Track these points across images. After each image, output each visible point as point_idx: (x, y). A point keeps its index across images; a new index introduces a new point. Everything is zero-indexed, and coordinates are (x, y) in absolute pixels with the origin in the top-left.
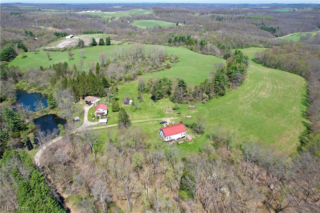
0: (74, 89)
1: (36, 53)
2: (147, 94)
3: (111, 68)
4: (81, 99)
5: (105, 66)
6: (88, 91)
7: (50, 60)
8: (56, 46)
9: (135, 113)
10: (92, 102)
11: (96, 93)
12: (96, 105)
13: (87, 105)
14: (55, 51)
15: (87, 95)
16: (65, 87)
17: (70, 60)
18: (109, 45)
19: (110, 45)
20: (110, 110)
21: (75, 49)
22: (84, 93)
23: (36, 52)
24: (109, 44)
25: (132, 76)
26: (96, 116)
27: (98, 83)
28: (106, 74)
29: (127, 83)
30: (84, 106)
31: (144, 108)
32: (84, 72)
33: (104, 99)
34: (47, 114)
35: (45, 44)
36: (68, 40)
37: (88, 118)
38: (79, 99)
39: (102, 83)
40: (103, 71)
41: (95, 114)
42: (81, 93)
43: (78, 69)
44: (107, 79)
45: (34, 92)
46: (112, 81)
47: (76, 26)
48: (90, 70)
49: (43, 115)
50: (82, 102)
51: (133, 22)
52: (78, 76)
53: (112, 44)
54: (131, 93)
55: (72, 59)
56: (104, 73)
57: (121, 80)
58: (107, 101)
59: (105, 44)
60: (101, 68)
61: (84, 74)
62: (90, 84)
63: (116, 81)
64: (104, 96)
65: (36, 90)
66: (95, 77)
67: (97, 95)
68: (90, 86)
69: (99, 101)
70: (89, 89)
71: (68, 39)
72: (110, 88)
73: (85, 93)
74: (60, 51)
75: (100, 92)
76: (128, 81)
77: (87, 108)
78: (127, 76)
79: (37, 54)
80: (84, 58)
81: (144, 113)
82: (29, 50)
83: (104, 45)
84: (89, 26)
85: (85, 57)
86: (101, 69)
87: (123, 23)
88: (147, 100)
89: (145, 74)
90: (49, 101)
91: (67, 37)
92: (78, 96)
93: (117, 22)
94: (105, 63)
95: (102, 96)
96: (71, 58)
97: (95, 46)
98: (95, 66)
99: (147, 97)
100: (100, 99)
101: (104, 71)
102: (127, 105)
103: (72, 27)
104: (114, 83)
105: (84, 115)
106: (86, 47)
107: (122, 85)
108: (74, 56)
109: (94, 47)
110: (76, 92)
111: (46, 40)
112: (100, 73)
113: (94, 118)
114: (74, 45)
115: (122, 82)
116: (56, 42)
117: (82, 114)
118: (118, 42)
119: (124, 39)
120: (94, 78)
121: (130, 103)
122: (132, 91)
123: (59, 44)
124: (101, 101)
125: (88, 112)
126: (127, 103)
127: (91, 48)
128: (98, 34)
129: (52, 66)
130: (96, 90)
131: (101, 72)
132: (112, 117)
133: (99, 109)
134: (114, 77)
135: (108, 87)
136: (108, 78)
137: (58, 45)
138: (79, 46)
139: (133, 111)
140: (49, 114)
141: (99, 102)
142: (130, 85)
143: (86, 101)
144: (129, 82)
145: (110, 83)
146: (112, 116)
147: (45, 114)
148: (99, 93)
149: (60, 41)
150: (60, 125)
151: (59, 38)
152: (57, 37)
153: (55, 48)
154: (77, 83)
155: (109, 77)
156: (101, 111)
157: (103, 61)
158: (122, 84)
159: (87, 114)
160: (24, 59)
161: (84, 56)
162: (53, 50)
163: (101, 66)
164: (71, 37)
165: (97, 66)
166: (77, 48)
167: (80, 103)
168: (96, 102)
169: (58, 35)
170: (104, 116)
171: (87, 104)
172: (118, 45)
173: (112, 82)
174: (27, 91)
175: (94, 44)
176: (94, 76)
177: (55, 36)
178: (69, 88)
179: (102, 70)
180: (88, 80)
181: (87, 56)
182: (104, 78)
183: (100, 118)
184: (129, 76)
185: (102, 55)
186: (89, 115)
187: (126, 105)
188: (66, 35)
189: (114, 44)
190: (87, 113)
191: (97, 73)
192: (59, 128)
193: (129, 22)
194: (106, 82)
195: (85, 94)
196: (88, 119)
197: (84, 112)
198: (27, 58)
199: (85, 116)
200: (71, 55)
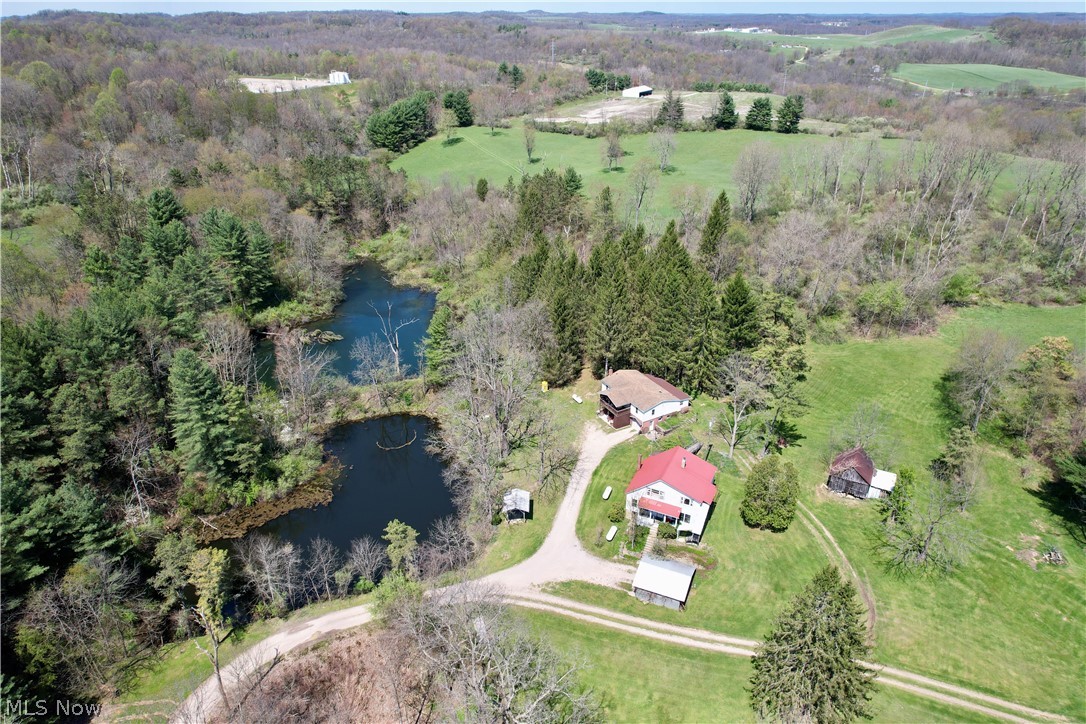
0: (562, 316)
1: (495, 134)
2: (1003, 454)
3: (788, 236)
4: (587, 373)
5: (755, 218)
6: (631, 344)
7: (533, 161)
8: (574, 117)
9: (904, 593)
10: (633, 410)
11: (671, 359)
12: (652, 435)
13: (605, 417)
14: (565, 132)
15: (621, 363)
16: (526, 293)
17: (605, 171)
18: (787, 131)
19: (796, 131)
20: (730, 505)
21: (642, 131)
22: (608, 350)
23: (496, 130)
24: (789, 128)
25: (905, 305)
26: (628, 516)
27: (697, 309)
28: (752, 262)
29: (864, 340)
30: (588, 424)
31: (978, 564)
32: (640, 231)
33: (709, 410)
34: (405, 409)
35: (542, 107)
36: (626, 101)
37: (582, 511)
38: (578, 373)
39: (720, 311)
40: (740, 245)
41: (629, 508)
42: (591, 345)
43: (620, 214)
44: (754, 296)
45: (413, 283)
46: (782, 310)
47: (673, 66)
48: (672, 225)
49: (385, 411)
50: (584, 391)
51: (895, 71)
52: (602, 250)
53: (805, 131)
54: (884, 417)
55: (616, 169)
56: (742, 254)
57: (830, 312)
58: (722, 429)
59: (775, 126)
60: (735, 226)
61: (633, 244)
62: (652, 303)
63: (799, 315)
64: (709, 391)
65: (426, 276)
66: (688, 271)
67: (673, 376)
68: (649, 316)
69: (674, 415)
70: (641, 330)
71: (627, 98)
72: (764, 351)
73: (613, 349)
74: (581, 134)
75: (696, 361)
76: (877, 328)
77: (597, 441)
78: (877, 295)
79: (497, 138)
80: (668, 170)
81: (984, 620)
82: (477, 119)
83: (768, 130)
84: (718, 70)
85: (673, 170)
86: (730, 231)
87: (855, 70)
88: (1006, 502)
89: (988, 306)
90: (429, 346)
91: (626, 93)
92: (571, 357)
93: (827, 66)
94: (760, 205)
95: (702, 388)
96: (613, 165)
97: (725, 129)
98: (706, 210)
99: (1004, 480)
100: (686, 403)
101: (747, 245)
102: (851, 501)
103: (660, 71)
104: (787, 323)
105: (566, 485)
106: (686, 130)
107: (834, 345)
108: (627, 157)
109: (722, 132)
110: (568, 334)
111: (550, 95)
112: (725, 249)
113: (614, 529)
114: (642, 119)
115: (837, 324)
116: (580, 105)
117: (559, 472)
118: (830, 127)
119: (861, 119)
120: (679, 276)
121: (873, 493)
122: (890, 400)
123: (590, 112)
124: (686, 419)
125: (595, 473)
126: (850, 484)
127: (708, 134)
128: (749, 94)
129: (517, 181)
130: (675, 347)
131: (731, 248)
132: (730, 565)
133: (659, 486)
134: (794, 284)
135: (749, 344)
136: (763, 290)
137: (586, 113)
138: (660, 122)
139: (889, 565)
140: (414, 410)
141: (674, 420)
142: (886, 355)
143: (605, 398)
144: (879, 336)
145: (767, 324)
146: (733, 558)
147: (396, 408)
148: (688, 366)
149: (599, 103)
150: (402, 527)
151: (597, 91)
152: (591, 89)
153: (567, 123)
154: (584, 286)
155: (767, 283)
156: (669, 497)
157: (754, 193)
158: (836, 338)
159: (585, 482)
160: (450, 149)
161: (670, 163)
162: (558, 127)
163: (736, 215)
164: (642, 94)
165: (716, 210)
166: (651, 129)
167: (574, 396)
168: (658, 414)
169: (599, 82)
170: (681, 540)
171: (606, 411)
172: (832, 135)
173: (778, 317)
174: (393, 276)
175: (724, 121)
176: (684, 264)
177: (587, 83)
178: (539, 305)
179: (737, 238)
180: (645, 280)
181: (681, 167)
182: (742, 286)
183: (651, 540)
184: (888, 302)
185: (756, 163)
186: (593, 496)
187: (839, 496)
188: (624, 84)
189: (813, 133)
190: (588, 476)
191: (709, 247)
192: (389, 542)
193: (877, 69)
194: (748, 312)
195: (609, 355)
196: (579, 521)
197: (574, 463)
198: (459, 144)
199: (569, 490)
200: (614, 153)
